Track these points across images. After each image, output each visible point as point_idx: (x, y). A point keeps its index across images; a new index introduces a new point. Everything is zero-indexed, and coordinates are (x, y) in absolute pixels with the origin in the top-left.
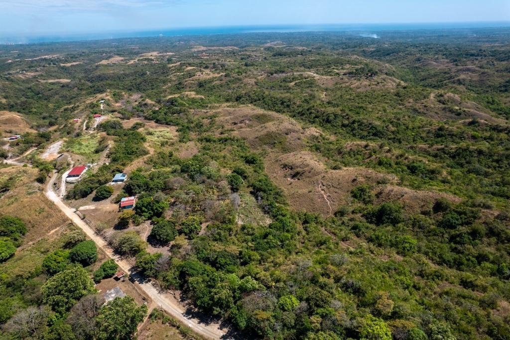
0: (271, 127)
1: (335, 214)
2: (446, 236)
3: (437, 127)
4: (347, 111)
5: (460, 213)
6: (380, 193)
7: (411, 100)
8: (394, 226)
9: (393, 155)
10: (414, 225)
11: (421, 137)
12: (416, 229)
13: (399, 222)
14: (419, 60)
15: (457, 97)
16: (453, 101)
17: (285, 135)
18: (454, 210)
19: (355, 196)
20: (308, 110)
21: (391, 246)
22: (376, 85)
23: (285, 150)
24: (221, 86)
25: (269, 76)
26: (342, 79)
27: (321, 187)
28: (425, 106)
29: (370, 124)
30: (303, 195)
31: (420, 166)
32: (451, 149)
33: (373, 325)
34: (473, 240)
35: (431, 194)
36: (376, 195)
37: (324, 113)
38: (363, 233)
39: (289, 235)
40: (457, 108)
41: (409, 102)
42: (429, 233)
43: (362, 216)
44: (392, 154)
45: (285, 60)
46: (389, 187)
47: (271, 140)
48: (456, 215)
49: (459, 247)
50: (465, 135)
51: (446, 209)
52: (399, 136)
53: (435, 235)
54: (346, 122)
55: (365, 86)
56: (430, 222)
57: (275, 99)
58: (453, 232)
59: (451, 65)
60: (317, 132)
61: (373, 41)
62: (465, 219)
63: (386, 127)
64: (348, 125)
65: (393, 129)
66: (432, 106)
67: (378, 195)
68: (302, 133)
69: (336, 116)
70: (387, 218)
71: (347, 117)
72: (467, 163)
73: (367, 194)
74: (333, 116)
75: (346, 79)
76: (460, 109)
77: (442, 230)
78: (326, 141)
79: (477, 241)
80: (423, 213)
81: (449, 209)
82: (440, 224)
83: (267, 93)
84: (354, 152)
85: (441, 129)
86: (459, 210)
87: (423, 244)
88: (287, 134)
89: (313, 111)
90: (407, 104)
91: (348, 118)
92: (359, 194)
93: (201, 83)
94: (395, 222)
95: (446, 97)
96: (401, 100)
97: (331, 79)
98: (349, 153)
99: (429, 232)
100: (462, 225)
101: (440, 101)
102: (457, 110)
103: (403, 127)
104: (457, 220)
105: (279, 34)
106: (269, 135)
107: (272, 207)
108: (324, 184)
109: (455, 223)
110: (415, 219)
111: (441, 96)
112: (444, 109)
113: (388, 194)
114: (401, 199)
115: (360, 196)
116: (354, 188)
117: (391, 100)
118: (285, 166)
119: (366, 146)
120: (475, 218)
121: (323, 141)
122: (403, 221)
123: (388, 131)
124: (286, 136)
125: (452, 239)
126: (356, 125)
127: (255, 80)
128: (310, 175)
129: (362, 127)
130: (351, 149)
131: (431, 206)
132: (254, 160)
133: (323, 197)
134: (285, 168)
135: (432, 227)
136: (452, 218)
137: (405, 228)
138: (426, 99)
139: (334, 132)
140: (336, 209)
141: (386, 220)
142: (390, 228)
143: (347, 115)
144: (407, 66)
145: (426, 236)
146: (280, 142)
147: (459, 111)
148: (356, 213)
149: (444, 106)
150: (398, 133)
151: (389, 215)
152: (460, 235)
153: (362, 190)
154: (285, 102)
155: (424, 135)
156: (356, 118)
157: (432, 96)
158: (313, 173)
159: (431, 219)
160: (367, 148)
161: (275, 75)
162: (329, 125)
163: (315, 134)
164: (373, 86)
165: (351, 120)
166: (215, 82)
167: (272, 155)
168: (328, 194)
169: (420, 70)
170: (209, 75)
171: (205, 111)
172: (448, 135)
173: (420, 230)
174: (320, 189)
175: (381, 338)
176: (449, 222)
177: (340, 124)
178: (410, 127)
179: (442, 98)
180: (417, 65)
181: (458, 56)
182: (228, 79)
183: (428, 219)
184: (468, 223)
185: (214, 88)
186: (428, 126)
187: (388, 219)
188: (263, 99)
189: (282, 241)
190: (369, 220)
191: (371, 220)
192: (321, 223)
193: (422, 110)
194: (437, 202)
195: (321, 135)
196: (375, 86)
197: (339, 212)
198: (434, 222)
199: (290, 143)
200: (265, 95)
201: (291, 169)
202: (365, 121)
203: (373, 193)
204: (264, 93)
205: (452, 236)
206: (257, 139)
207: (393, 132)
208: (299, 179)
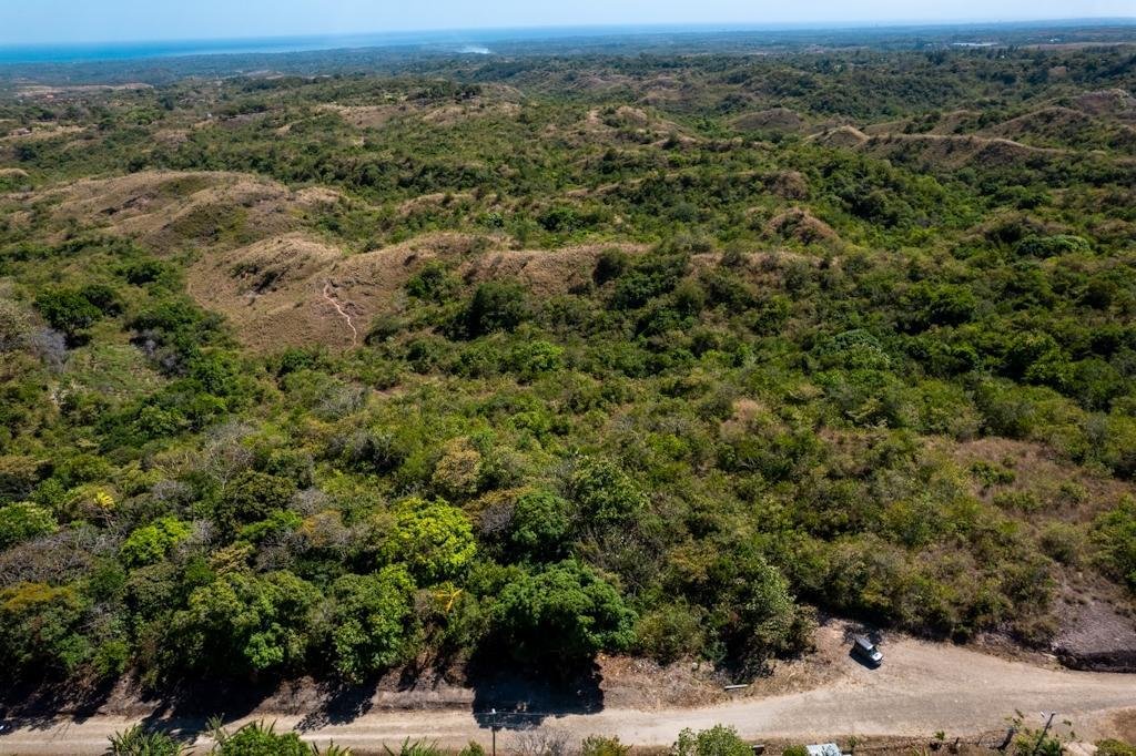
0: (205, 197)
1: (367, 342)
2: (628, 324)
3: (603, 155)
4: (408, 152)
5: (648, 271)
6: (472, 273)
7: (551, 127)
8: (511, 331)
9: (507, 207)
10: (555, 321)
11: (573, 179)
12: (563, 327)
13: (522, 319)
14: (571, 78)
15: (640, 113)
16: (636, 121)
17: (242, 208)
18: (636, 268)
19: (415, 293)
20: (316, 166)
21: (503, 371)
22: (479, 111)
23: (244, 240)
24: (91, 153)
25: (225, 120)
26: (404, 109)
27: (328, 291)
28: (580, 134)
29: (461, 169)
30: (282, 318)
31: (564, 214)
32: (633, 185)
33: (416, 520)
34: (682, 319)
35: (586, 248)
36: (465, 278)
37: (356, 165)
38: (434, 360)
39: (222, 402)
40: (641, 131)
41: (548, 131)
42: (593, 328)
43: (434, 332)
44: (505, 204)
45: (275, 96)
46: (493, 255)
47: (209, 226)
48: (641, 277)
49: (656, 340)
50: (657, 162)
51: (620, 271)
52: (526, 184)
53: (603, 329)
54: (407, 175)
55: (455, 115)
56: (592, 306)
57: (233, 156)
58: (640, 313)
59: (630, 80)
60: (329, 195)
61: (480, 57)
62: (662, 280)
63: (496, 170)
64: (411, 182)
65: (511, 172)
66: (595, 131)
67: (468, 279)
68: (288, 199)
69: (382, 167)
70: (490, 318)
71: (408, 164)
72: (665, 205)
73: (443, 282)
74: (376, 168)
75: (412, 108)
76: (648, 133)
77: (617, 314)
78: (354, 212)
79: (690, 319)
80: (574, 291)
81: (625, 269)
82: (611, 305)
83: (212, 147)
84: (419, 217)
85: (609, 157)
86: (647, 264)
87: (580, 353)
88: (248, 205)
89: (328, 166)
90: (545, 135)
91: (411, 167)
92: (424, 284)
93: (24, 150)
94: (510, 322)
95: (619, 112)
96: (531, 129)
97: (379, 110)
98: (407, 221)
99: (592, 325)
100: (656, 294)
101: (608, 123)
102: (642, 134)
103: (534, 167)
104: (645, 285)
105: (267, 57)
106: (200, 215)
107: (187, 356)
108: (336, 282)
109: (641, 293)
110: (556, 307)
111: (611, 112)
112: (619, 135)
113: (493, 269)
114: (522, 272)
115: (428, 289)
116: (412, 277)
117: (509, 131)
118: (240, 270)
119: (446, 201)
120: (680, 274)
121: (348, 213)
122: (531, 318)
123: (502, 176)
124: (247, 210)
125: (642, 327)
126: (429, 177)
127: (189, 131)
128: (300, 273)
129: (444, 180)
130: (411, 213)
131: (590, 272)
132: (154, 272)
133: (334, 310)
134: (239, 277)
135: (595, 313)
136: (634, 283)
137: (537, 329)
138: (582, 121)
139: (381, 199)
140: (367, 328)
141: (491, 323)
142: (500, 336)
143: (408, 160)
144: (550, 91)
145: (584, 337)
146: (232, 226)
147: (647, 136)
148: (420, 327)
149: (616, 130)
150: (523, 177)
151: (495, 309)
152: (654, 315)
153: (430, 275)
154: (261, 160)
155: (577, 173)
156: (428, 161)
157: (593, 114)
158: (308, 266)
159: (592, 299)
160: (449, 205)
161: (239, 116)
162: (370, 190)
163: (324, 198)
164: (471, 114)
165: (418, 169)
166: (69, 145)
167: (211, 259)
168: (347, 301)
169: (575, 96)
170: (53, 130)
171: (20, 195)
172: (625, 166)
173: (572, 326)
174: (326, 295)
175: (439, 544)
176: (629, 293)
177: (394, 181)
178: (547, 163)
179: (611, 117)
180: (570, 88)
181: (642, 67)
182: (108, 133)
183: (585, 300)
184: (669, 289)
185: (71, 159)
186: (585, 155)
187: (495, 318)
188: (204, 161)
189: (190, 416)
190: (451, 333)
191: (456, 334)
192: (328, 366)
193: (575, 142)
194: (601, 261)
195: (341, 201)
196: (476, 113)
197: (376, 333)
198: (598, 302)
199: (258, 223)
200: (207, 153)
201: (255, 272)
202: (449, 165)
203: (456, 276)
204: (205, 148)
205: (640, 321)
206: (168, 231)
207: (512, 178)
208: (274, 290)
